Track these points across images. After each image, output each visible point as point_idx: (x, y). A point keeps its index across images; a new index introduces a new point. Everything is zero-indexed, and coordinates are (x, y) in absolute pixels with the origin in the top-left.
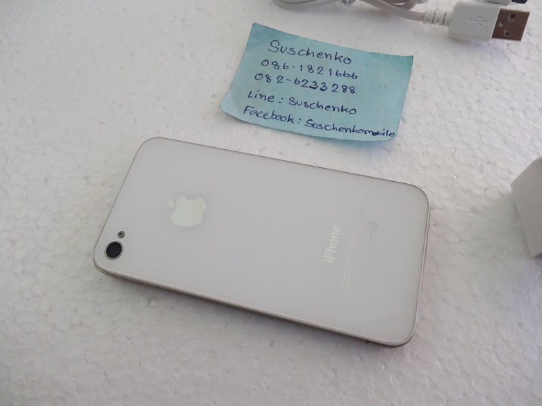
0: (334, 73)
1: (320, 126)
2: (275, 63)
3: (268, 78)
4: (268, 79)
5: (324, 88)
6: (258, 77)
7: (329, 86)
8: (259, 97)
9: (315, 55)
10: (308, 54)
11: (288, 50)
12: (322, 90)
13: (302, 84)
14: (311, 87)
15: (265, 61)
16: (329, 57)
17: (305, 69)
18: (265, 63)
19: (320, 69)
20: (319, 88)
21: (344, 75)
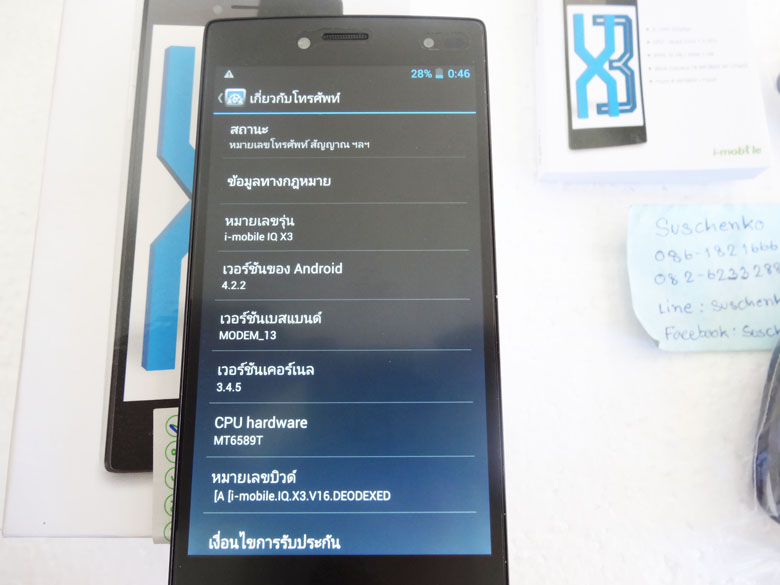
0: (749, 249)
1: (760, 331)
2: (672, 254)
3: (673, 279)
4: (673, 281)
5: (746, 276)
6: (659, 280)
7: (749, 269)
8: (672, 309)
9: (718, 227)
10: (708, 228)
11: (681, 228)
12: (744, 278)
13: (718, 276)
14: (730, 278)
15: (659, 252)
16: (735, 226)
17: (713, 253)
18: (660, 256)
19: (731, 248)
20: (739, 278)
21: (761, 248)
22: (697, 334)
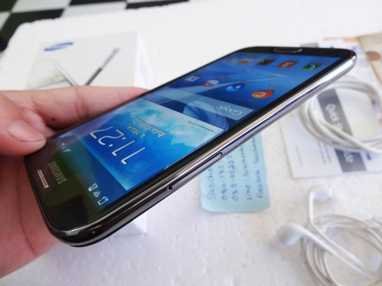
4: (235, 192)
8: (249, 194)
10: (211, 177)
12: (233, 162)
14: (233, 168)
18: (225, 198)
22: (259, 183)
